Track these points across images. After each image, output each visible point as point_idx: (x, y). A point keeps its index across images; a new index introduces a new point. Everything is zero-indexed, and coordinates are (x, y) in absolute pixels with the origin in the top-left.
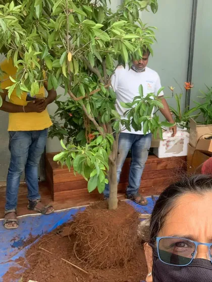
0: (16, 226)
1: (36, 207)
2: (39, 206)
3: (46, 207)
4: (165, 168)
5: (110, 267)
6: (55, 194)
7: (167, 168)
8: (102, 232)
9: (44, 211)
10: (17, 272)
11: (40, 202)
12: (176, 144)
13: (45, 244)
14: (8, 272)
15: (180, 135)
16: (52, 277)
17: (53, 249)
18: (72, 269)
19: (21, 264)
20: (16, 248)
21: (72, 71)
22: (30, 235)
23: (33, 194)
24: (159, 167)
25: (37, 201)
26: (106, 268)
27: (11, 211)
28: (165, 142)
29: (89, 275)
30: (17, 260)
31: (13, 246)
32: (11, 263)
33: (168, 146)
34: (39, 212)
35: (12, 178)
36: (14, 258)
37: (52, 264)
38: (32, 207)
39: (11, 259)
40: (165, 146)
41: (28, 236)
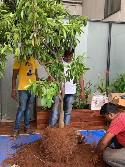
0: (15, 139)
1: (27, 130)
2: (29, 130)
3: (32, 131)
4: (95, 116)
5: (58, 161)
6: (38, 125)
7: (96, 116)
8: (54, 139)
9: (30, 133)
10: (10, 160)
11: (30, 128)
12: (101, 103)
13: (27, 148)
14: (5, 160)
15: (103, 98)
16: (26, 164)
17: (31, 150)
18: (38, 161)
19: (13, 157)
20: (13, 149)
21: (37, 44)
22: (22, 143)
23: (27, 123)
24: (92, 115)
25: (28, 128)
26: (56, 161)
27: (16, 131)
28: (95, 101)
29: (46, 164)
30: (11, 155)
31: (12, 148)
32: (8, 155)
33: (96, 104)
34: (28, 134)
35: (18, 114)
36: (10, 153)
37: (27, 157)
38: (25, 131)
39: (9, 154)
40: (95, 104)
41: (20, 144)
